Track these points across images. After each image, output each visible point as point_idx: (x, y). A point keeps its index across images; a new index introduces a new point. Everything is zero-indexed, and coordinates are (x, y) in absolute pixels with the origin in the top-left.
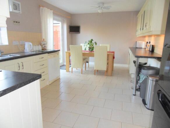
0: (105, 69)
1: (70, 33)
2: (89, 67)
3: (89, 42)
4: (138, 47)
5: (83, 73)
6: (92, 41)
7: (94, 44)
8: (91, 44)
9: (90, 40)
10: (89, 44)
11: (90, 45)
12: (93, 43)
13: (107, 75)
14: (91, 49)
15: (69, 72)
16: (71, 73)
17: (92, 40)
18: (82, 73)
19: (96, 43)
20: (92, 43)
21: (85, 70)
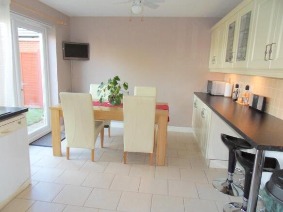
0: (149, 149)
1: (65, 58)
2: (109, 136)
3: (111, 83)
4: (215, 94)
5: (95, 160)
6: (118, 82)
7: (123, 88)
8: (115, 88)
9: (113, 79)
10: (109, 88)
11: (112, 91)
12: (120, 87)
13: (154, 164)
14: (116, 101)
15: (61, 155)
16: (65, 158)
17: (117, 78)
18: (93, 161)
19: (126, 86)
20: (117, 86)
21: (102, 147)
